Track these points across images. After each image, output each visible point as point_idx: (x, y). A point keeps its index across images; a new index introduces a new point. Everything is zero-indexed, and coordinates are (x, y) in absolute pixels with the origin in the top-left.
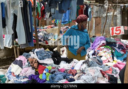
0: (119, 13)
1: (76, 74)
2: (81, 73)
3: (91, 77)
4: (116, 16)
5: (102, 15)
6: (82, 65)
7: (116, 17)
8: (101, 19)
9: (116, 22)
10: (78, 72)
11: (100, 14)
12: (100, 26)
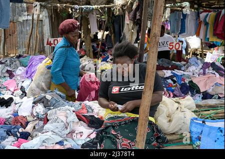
0: (46, 17)
1: (27, 123)
2: (36, 120)
3: (63, 123)
4: (42, 20)
5: (18, 19)
6: (33, 106)
7: (42, 23)
8: (17, 24)
9: (42, 30)
10: (29, 119)
11: (14, 16)
12: (15, 38)
